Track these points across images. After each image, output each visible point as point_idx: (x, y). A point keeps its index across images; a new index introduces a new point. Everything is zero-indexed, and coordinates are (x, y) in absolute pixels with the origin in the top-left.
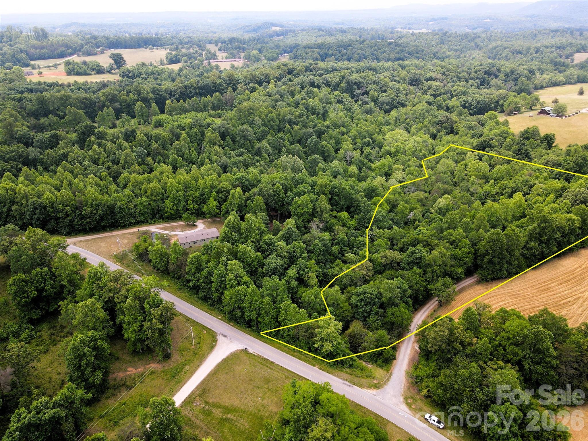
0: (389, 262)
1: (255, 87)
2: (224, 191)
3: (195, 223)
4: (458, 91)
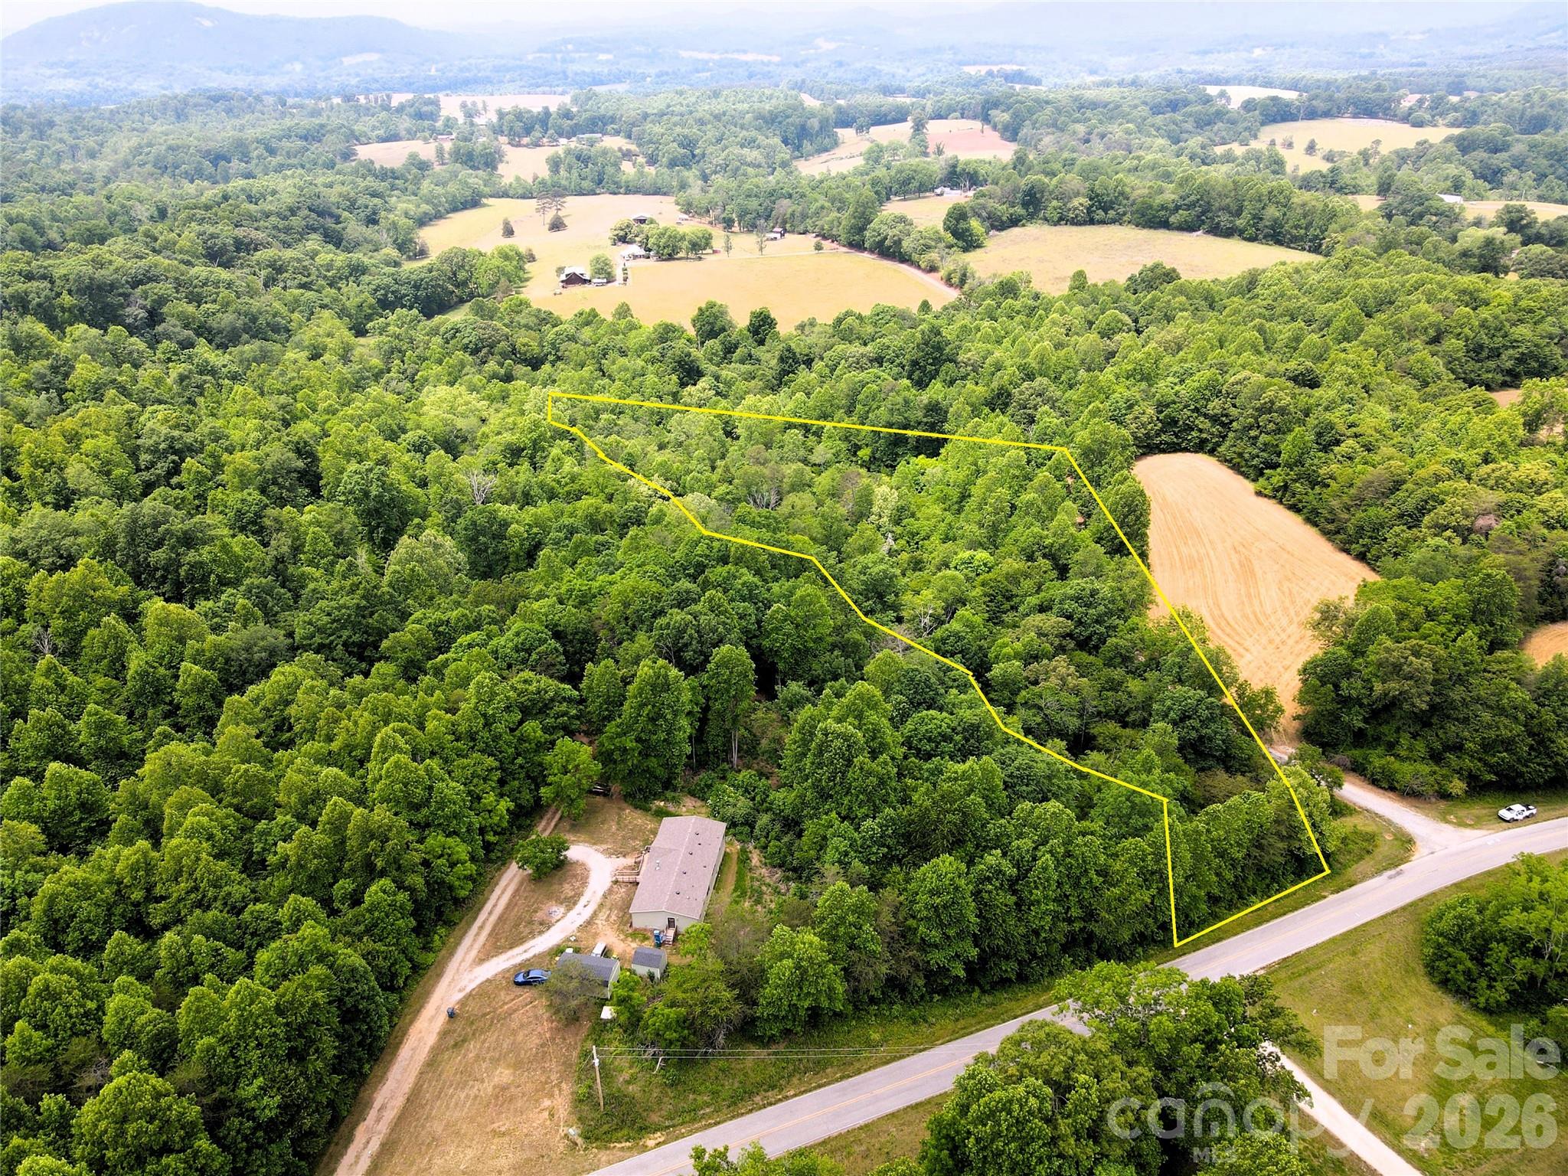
3: (565, 856)
4: (338, 264)
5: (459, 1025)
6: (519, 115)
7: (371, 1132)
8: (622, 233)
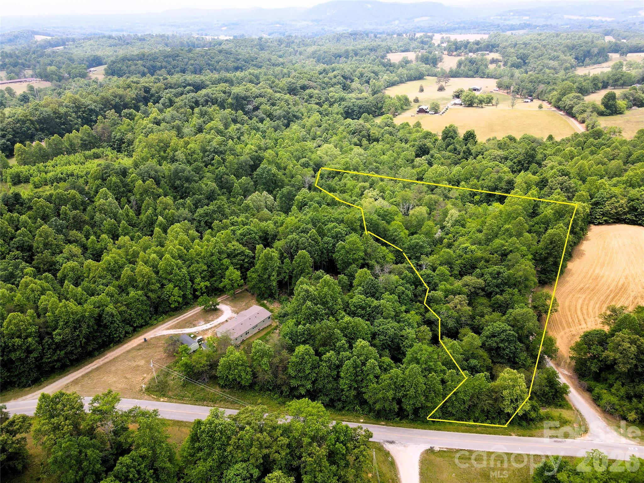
0: (473, 290)
1: (132, 112)
2: (239, 254)
3: (218, 307)
4: (336, 97)
5: (146, 344)
6: (455, 43)
7: (98, 362)
8: (457, 94)
